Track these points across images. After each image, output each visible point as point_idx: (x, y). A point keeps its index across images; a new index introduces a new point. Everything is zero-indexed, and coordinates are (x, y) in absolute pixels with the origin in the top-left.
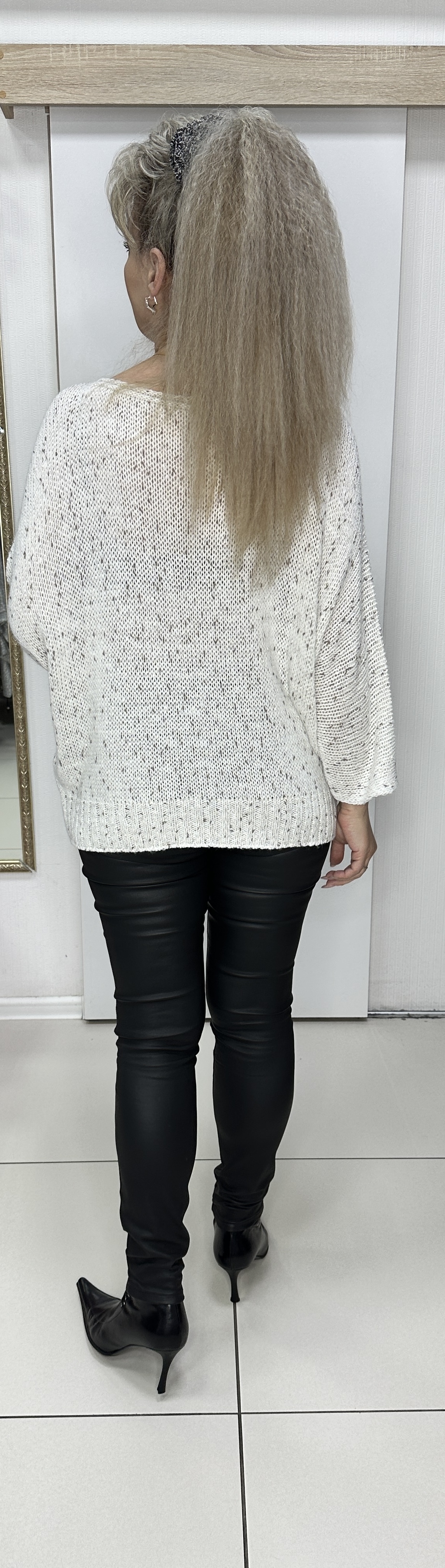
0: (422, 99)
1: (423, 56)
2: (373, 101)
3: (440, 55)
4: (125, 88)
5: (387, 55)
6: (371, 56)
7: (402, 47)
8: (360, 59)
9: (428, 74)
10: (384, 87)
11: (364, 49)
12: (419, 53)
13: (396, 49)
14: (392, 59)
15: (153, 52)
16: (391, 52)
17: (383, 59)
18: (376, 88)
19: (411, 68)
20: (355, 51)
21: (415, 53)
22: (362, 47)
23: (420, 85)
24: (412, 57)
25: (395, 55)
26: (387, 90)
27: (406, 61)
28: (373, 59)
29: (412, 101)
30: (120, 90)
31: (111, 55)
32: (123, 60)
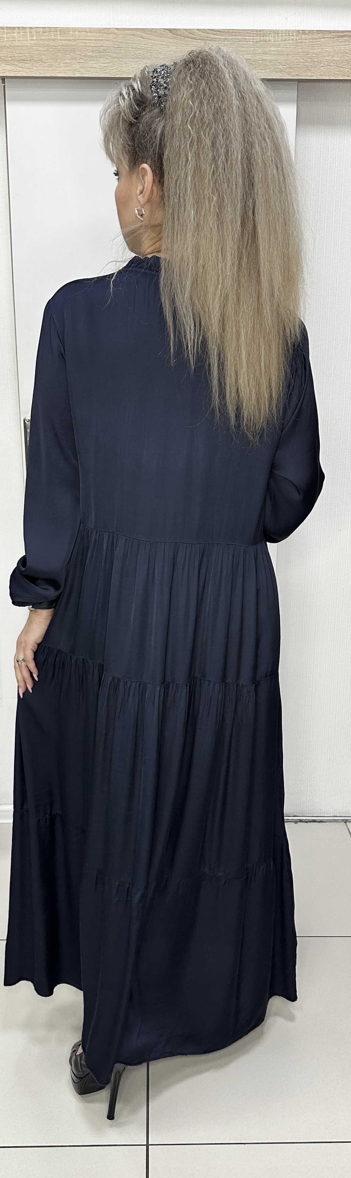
0: (310, 74)
1: (309, 39)
2: (269, 75)
3: (324, 38)
4: (66, 63)
5: (280, 38)
6: (267, 38)
7: (293, 31)
8: (258, 40)
9: (314, 53)
10: (278, 64)
11: (262, 33)
12: (307, 36)
13: (288, 32)
14: (285, 40)
15: (89, 34)
16: (284, 35)
17: (277, 41)
18: (272, 65)
19: (300, 49)
20: (254, 34)
21: (303, 36)
22: (260, 31)
23: (307, 62)
24: (301, 39)
25: (287, 37)
26: (281, 67)
27: (296, 43)
28: (269, 41)
29: (302, 76)
30: (62, 65)
31: (55, 36)
32: (64, 40)
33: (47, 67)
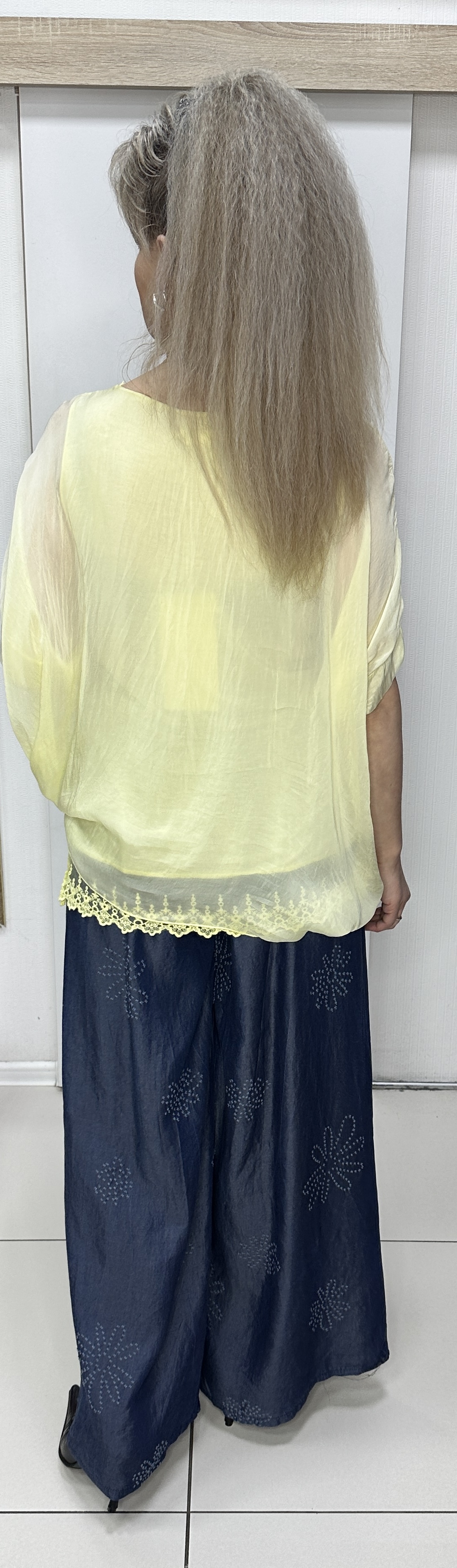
0: (429, 85)
1: (429, 37)
2: (374, 86)
3: (449, 36)
4: (102, 67)
5: (390, 35)
6: (372, 36)
7: (407, 26)
8: (360, 38)
9: (434, 56)
10: (386, 71)
11: (365, 28)
12: (426, 33)
13: (400, 28)
14: (395, 39)
15: (131, 28)
16: (395, 31)
17: (385, 39)
18: (378, 72)
19: (418, 51)
20: (355, 29)
21: (421, 33)
22: (363, 25)
23: (426, 68)
24: (418, 38)
25: (399, 34)
26: (390, 74)
27: (411, 42)
28: (375, 39)
29: (418, 87)
30: (96, 69)
31: (87, 30)
32: (98, 36)
33: (75, 72)
